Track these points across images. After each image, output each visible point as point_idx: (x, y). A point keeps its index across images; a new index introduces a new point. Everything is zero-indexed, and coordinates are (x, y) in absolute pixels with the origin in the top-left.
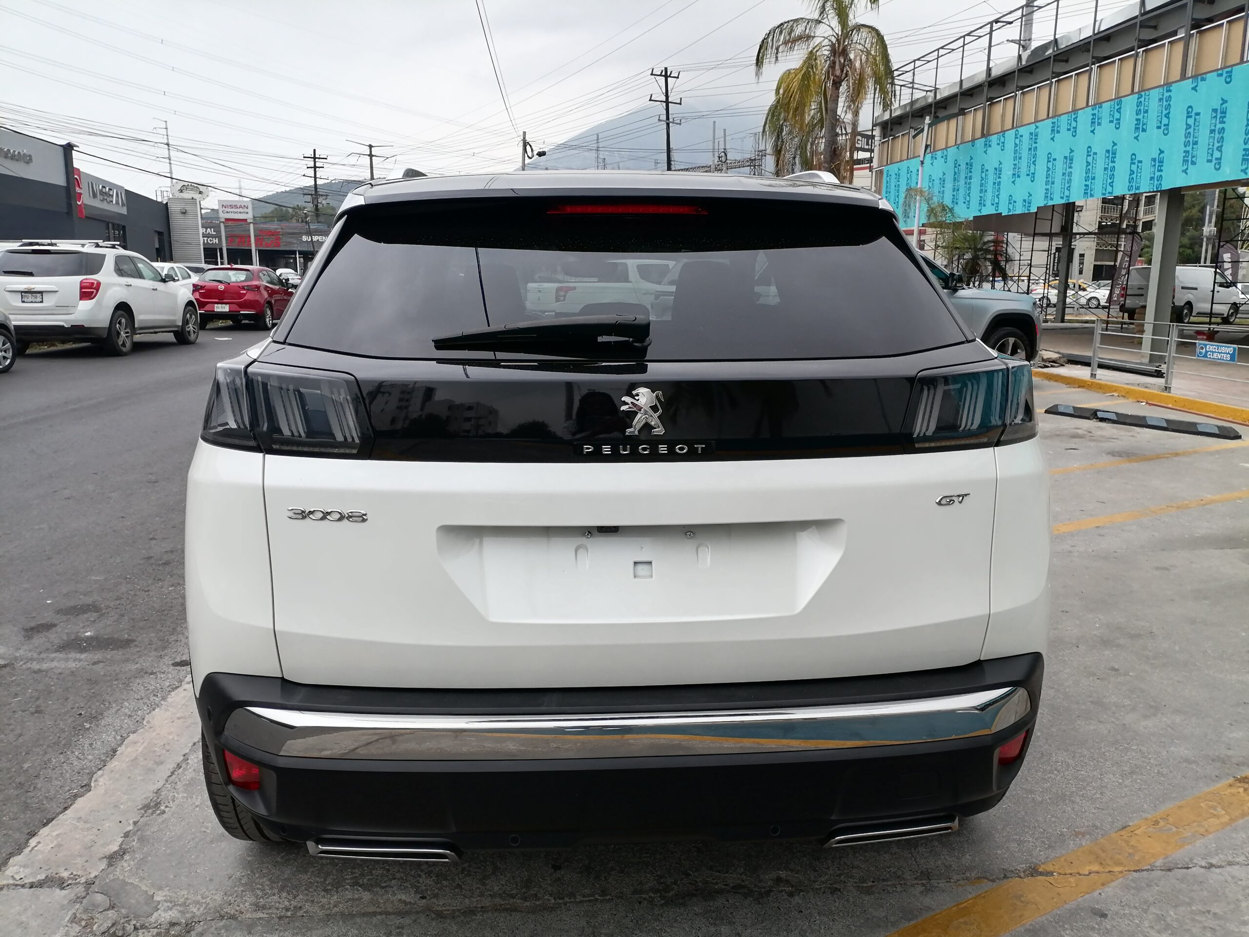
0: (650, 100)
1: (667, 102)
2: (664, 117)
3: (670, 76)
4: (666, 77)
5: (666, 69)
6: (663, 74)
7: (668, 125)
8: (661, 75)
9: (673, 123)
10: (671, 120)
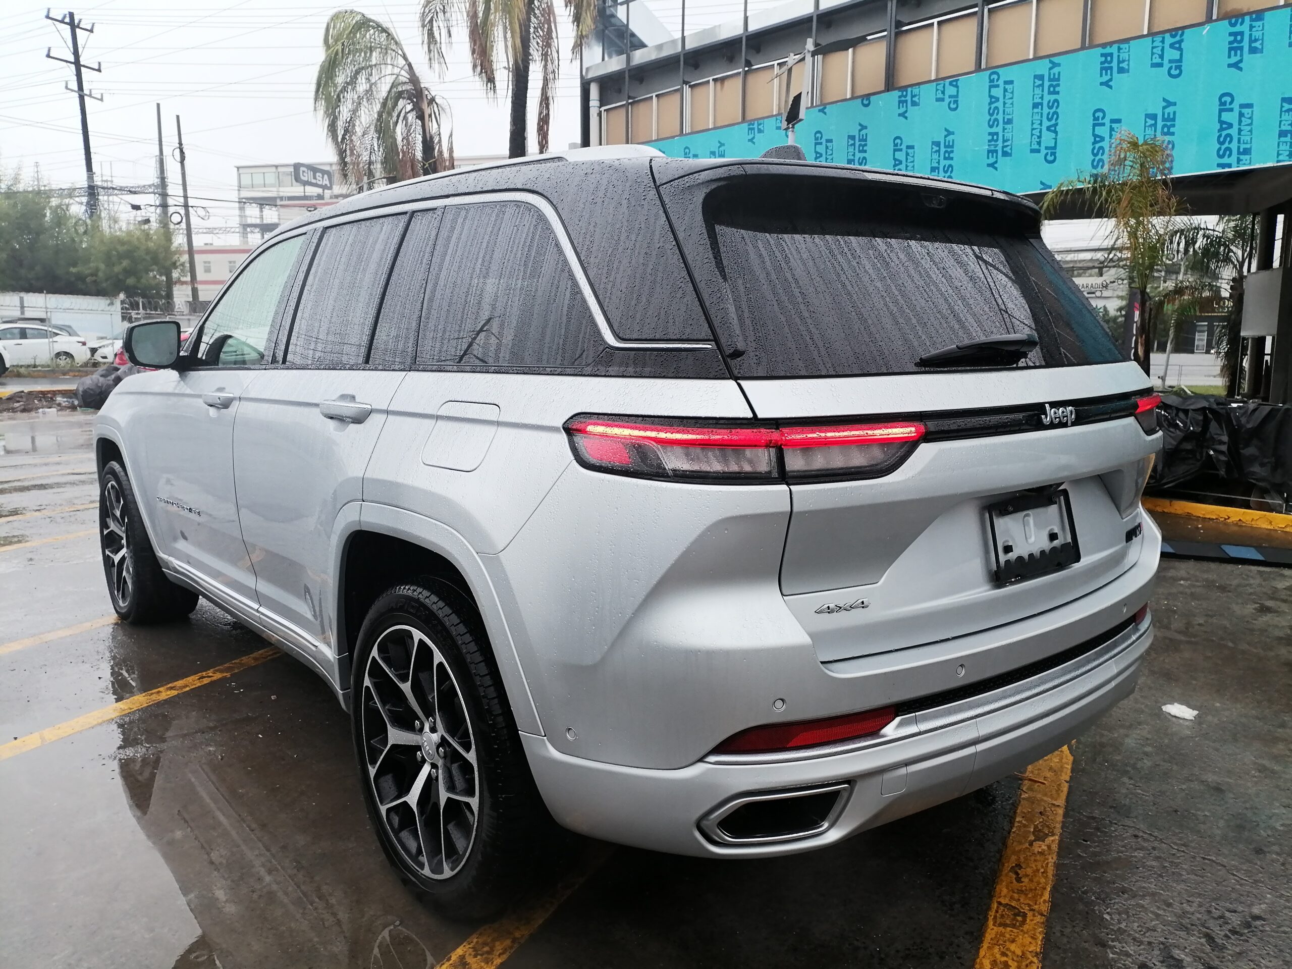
0: (48, 56)
1: (77, 64)
2: (74, 85)
3: (78, 27)
4: (74, 26)
5: (71, 15)
6: (67, 20)
7: (82, 99)
8: (62, 22)
9: (90, 96)
10: (86, 91)
